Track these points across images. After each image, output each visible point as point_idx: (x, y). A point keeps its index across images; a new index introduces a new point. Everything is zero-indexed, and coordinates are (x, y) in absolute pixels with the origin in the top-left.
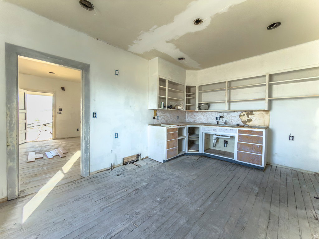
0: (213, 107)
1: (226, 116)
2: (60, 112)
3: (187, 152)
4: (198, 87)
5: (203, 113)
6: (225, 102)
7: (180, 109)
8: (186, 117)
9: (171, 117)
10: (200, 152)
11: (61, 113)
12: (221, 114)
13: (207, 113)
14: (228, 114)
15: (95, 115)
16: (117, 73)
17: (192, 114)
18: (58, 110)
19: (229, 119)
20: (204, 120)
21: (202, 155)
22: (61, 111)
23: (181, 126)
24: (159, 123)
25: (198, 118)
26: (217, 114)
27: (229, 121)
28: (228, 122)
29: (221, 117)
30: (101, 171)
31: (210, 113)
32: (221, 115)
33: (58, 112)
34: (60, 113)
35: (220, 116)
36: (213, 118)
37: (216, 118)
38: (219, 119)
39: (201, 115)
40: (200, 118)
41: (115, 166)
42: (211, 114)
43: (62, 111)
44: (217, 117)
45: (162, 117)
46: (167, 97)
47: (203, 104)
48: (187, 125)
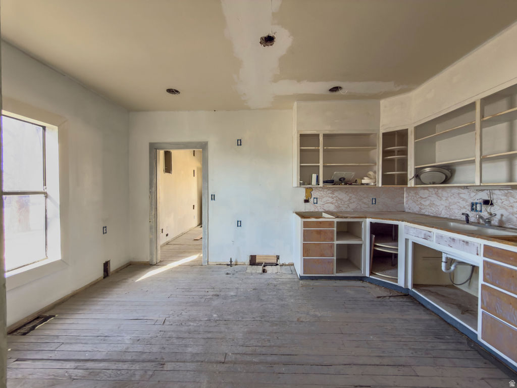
0: (465, 176)
1: (499, 201)
3: (367, 274)
4: (413, 129)
5: (440, 191)
6: (473, 162)
7: (367, 184)
8: (405, 200)
9: (349, 200)
10: (401, 283)
12: (485, 196)
13: (448, 190)
14: (506, 195)
15: (213, 197)
16: (239, 143)
17: (415, 194)
19: (511, 210)
20: (441, 209)
21: (405, 294)
23: (346, 218)
24: (316, 210)
25: (428, 203)
26: (473, 194)
27: (511, 216)
28: (509, 220)
29: (486, 202)
30: (221, 264)
31: (455, 191)
32: (487, 198)
35: (481, 201)
36: (463, 204)
37: (473, 204)
38: (478, 208)
39: (435, 196)
40: (431, 205)
41: (239, 263)
42: (459, 194)
44: (474, 201)
45: (325, 199)
46: (321, 164)
47: (428, 170)
48: (366, 218)
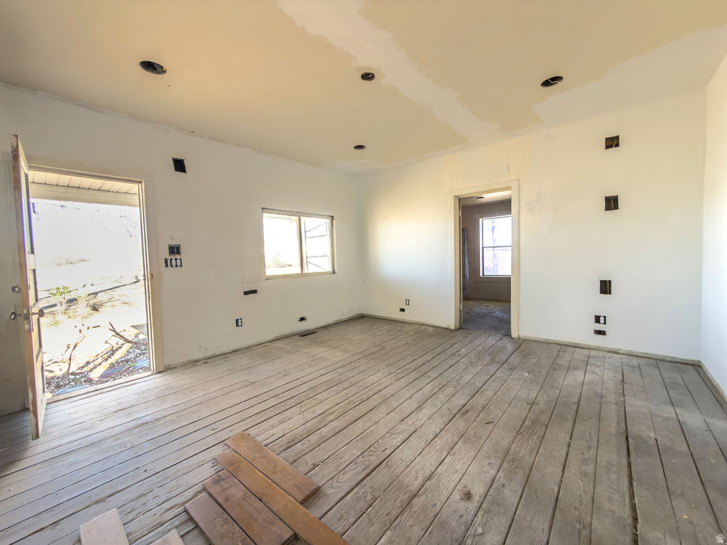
2: (173, 258)
11: (179, 262)
18: (166, 254)
22: (178, 257)
33: (166, 260)
34: (174, 262)
43: (179, 253)
